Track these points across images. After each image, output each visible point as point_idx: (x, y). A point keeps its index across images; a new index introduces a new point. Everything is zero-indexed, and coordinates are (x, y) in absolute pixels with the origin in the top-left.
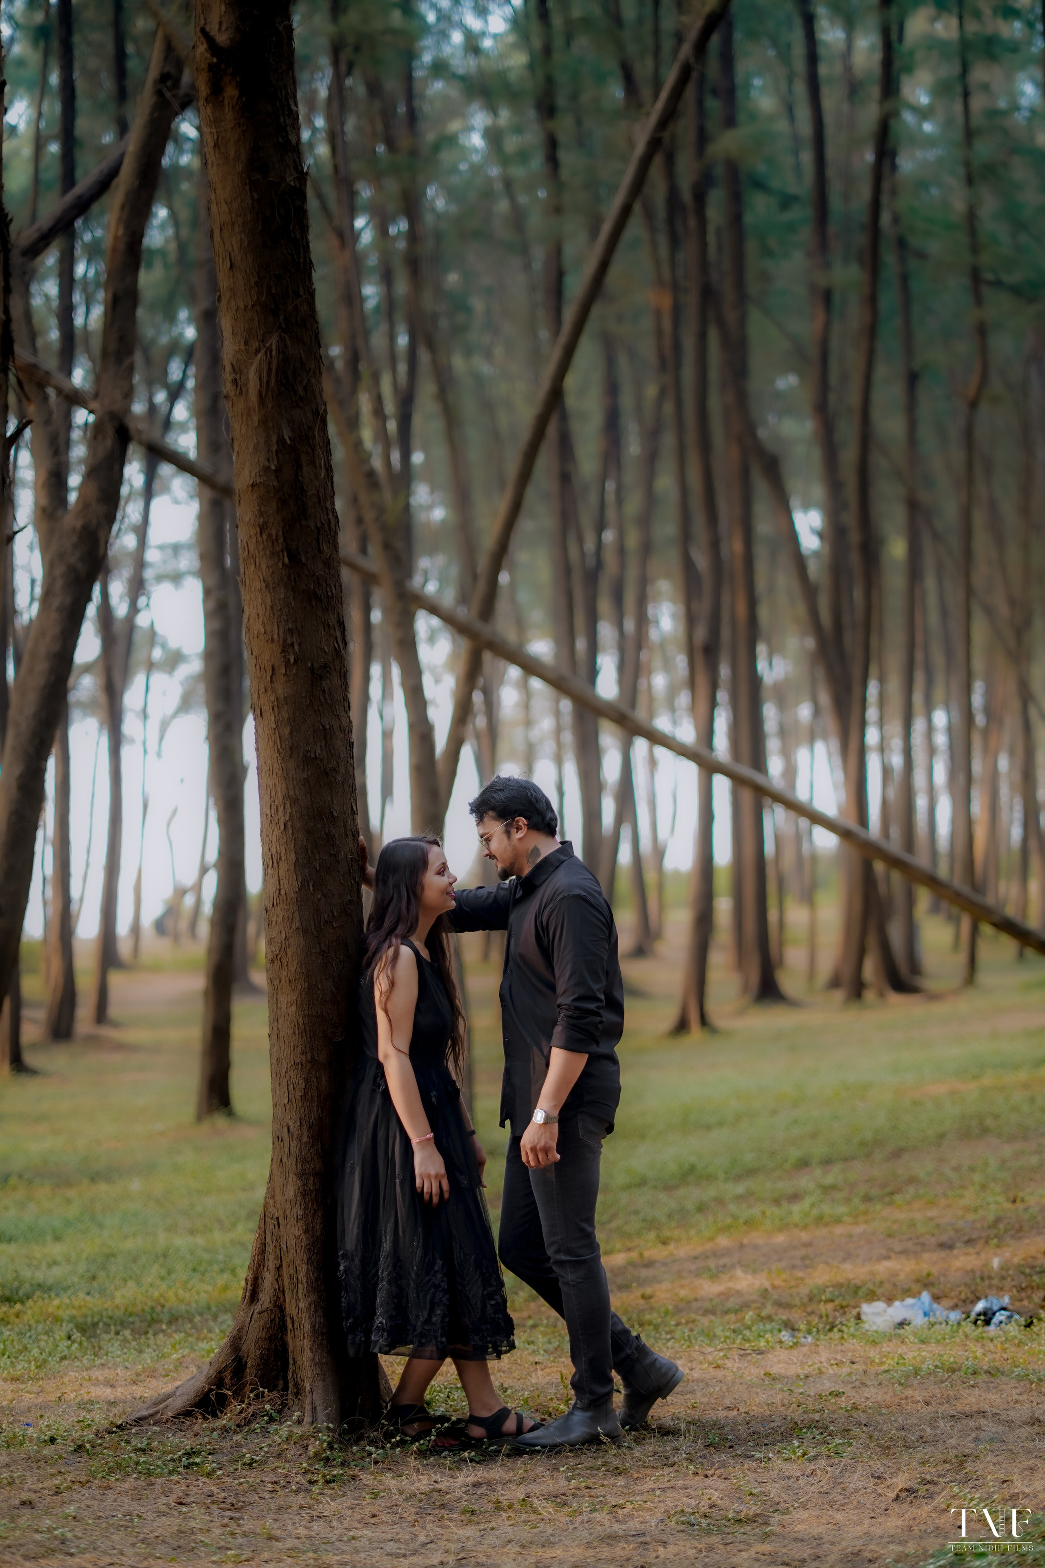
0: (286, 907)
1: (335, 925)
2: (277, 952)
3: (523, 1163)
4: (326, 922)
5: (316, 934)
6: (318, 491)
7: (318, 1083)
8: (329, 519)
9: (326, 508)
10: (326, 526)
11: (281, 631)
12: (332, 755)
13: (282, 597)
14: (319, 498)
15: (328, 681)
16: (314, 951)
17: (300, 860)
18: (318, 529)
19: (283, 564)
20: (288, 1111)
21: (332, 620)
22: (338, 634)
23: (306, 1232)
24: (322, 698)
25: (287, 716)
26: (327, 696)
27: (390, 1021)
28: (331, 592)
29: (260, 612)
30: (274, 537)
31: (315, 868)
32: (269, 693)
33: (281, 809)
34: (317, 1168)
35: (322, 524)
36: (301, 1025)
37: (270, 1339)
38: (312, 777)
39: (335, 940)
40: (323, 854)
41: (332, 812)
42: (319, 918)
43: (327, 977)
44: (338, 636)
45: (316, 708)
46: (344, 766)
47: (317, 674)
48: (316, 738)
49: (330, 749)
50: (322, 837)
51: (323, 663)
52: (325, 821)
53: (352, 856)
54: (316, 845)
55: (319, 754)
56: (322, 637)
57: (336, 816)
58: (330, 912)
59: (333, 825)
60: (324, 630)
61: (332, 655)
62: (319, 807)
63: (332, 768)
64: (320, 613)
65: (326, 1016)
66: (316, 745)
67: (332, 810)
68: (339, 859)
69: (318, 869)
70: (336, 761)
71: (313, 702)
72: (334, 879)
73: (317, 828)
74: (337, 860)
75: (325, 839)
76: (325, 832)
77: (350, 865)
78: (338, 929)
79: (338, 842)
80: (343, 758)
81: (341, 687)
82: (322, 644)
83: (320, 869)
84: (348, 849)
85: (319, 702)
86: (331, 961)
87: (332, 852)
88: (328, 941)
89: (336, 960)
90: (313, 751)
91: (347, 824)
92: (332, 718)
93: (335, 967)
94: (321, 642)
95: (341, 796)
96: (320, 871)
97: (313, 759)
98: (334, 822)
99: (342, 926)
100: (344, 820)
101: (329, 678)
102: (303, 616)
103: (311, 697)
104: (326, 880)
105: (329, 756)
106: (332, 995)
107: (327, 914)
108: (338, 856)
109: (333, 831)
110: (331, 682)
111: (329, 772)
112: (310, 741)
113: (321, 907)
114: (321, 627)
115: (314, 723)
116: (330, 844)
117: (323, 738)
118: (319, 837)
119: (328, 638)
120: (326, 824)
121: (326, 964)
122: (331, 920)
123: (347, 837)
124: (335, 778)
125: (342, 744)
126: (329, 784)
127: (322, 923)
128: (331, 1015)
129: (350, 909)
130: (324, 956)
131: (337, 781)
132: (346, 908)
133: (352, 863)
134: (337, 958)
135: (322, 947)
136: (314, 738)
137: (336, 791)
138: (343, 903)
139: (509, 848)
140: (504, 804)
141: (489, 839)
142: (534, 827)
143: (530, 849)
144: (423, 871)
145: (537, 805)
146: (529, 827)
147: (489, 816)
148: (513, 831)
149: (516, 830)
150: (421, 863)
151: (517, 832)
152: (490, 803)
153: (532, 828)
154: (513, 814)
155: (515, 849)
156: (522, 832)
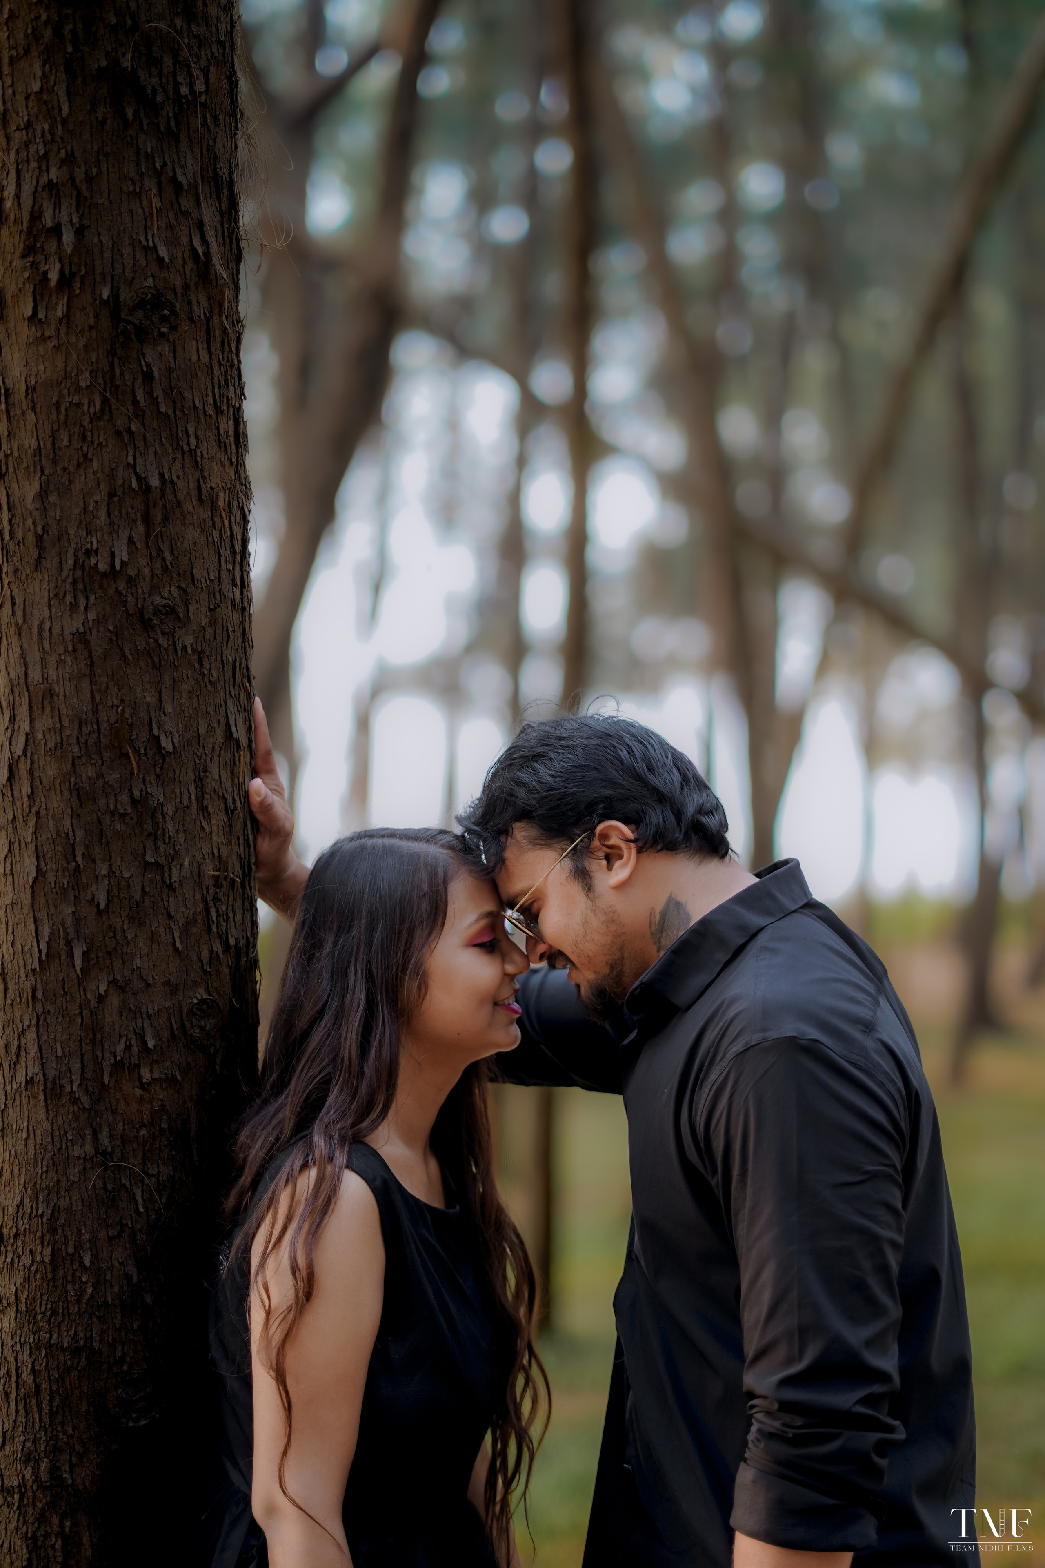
1: (146, 1076)
4: (118, 1065)
5: (85, 1101)
11: (27, 188)
12: (165, 569)
13: (36, 87)
15: (166, 349)
16: (77, 1151)
17: (50, 878)
22: (209, 214)
24: (140, 397)
26: (158, 393)
27: (288, 1408)
31: (92, 901)
38: (98, 631)
39: (146, 1118)
40: (122, 861)
41: (158, 738)
42: (99, 1053)
43: (112, 1232)
44: (206, 220)
45: (120, 423)
46: (207, 603)
47: (129, 322)
48: (116, 513)
49: (160, 550)
50: (122, 811)
51: (152, 294)
52: (135, 764)
53: (219, 870)
54: (102, 836)
55: (122, 563)
56: (152, 214)
57: (171, 750)
58: (134, 1037)
59: (158, 776)
60: (161, 197)
61: (182, 272)
62: (117, 721)
63: (164, 606)
64: (149, 145)
65: (103, 1350)
66: (114, 536)
67: (156, 733)
68: (175, 877)
69: (102, 906)
70: (179, 588)
71: (113, 407)
72: (153, 937)
73: (106, 783)
74: (168, 882)
75: (132, 819)
76: (132, 797)
77: (210, 898)
78: (158, 1089)
79: (170, 827)
80: (203, 581)
81: (212, 373)
82: (150, 237)
83: (107, 905)
84: (206, 849)
85: (131, 408)
86: (128, 1185)
87: (150, 858)
88: (121, 1124)
89: (146, 1180)
90: (104, 553)
91: (207, 777)
92: (174, 459)
93: (140, 1201)
94: (149, 231)
95: (190, 692)
96: (108, 912)
97: (104, 575)
98: (161, 768)
99: (174, 1077)
100: (196, 764)
101: (168, 340)
102: (96, 148)
103: (105, 390)
104: (126, 938)
105: (158, 572)
106: (125, 1288)
107: (123, 1041)
108: (170, 870)
109: (158, 794)
110: (174, 352)
111: (154, 618)
112: (98, 522)
113: (107, 1020)
114: (150, 183)
115: (112, 469)
116: (145, 833)
117: (138, 514)
118: (112, 812)
119: (173, 222)
120: (135, 772)
121: (110, 1192)
122: (137, 1062)
123: (206, 815)
124: (174, 637)
125: (203, 539)
126: (152, 654)
127: (107, 1070)
128: (119, 1348)
129: (202, 1028)
130: (106, 1168)
131: (179, 649)
132: (188, 1025)
133: (216, 893)
134: (149, 1176)
135: (101, 1142)
136: (109, 515)
137: (176, 677)
138: (181, 1012)
139: (596, 922)
140: (553, 795)
141: (535, 906)
142: (655, 842)
143: (659, 909)
144: (430, 934)
145: (650, 777)
146: (640, 844)
147: (517, 841)
148: (597, 866)
149: (604, 862)
150: (425, 906)
151: (610, 867)
152: (514, 799)
153: (652, 846)
154: (586, 817)
155: (613, 921)
156: (625, 865)
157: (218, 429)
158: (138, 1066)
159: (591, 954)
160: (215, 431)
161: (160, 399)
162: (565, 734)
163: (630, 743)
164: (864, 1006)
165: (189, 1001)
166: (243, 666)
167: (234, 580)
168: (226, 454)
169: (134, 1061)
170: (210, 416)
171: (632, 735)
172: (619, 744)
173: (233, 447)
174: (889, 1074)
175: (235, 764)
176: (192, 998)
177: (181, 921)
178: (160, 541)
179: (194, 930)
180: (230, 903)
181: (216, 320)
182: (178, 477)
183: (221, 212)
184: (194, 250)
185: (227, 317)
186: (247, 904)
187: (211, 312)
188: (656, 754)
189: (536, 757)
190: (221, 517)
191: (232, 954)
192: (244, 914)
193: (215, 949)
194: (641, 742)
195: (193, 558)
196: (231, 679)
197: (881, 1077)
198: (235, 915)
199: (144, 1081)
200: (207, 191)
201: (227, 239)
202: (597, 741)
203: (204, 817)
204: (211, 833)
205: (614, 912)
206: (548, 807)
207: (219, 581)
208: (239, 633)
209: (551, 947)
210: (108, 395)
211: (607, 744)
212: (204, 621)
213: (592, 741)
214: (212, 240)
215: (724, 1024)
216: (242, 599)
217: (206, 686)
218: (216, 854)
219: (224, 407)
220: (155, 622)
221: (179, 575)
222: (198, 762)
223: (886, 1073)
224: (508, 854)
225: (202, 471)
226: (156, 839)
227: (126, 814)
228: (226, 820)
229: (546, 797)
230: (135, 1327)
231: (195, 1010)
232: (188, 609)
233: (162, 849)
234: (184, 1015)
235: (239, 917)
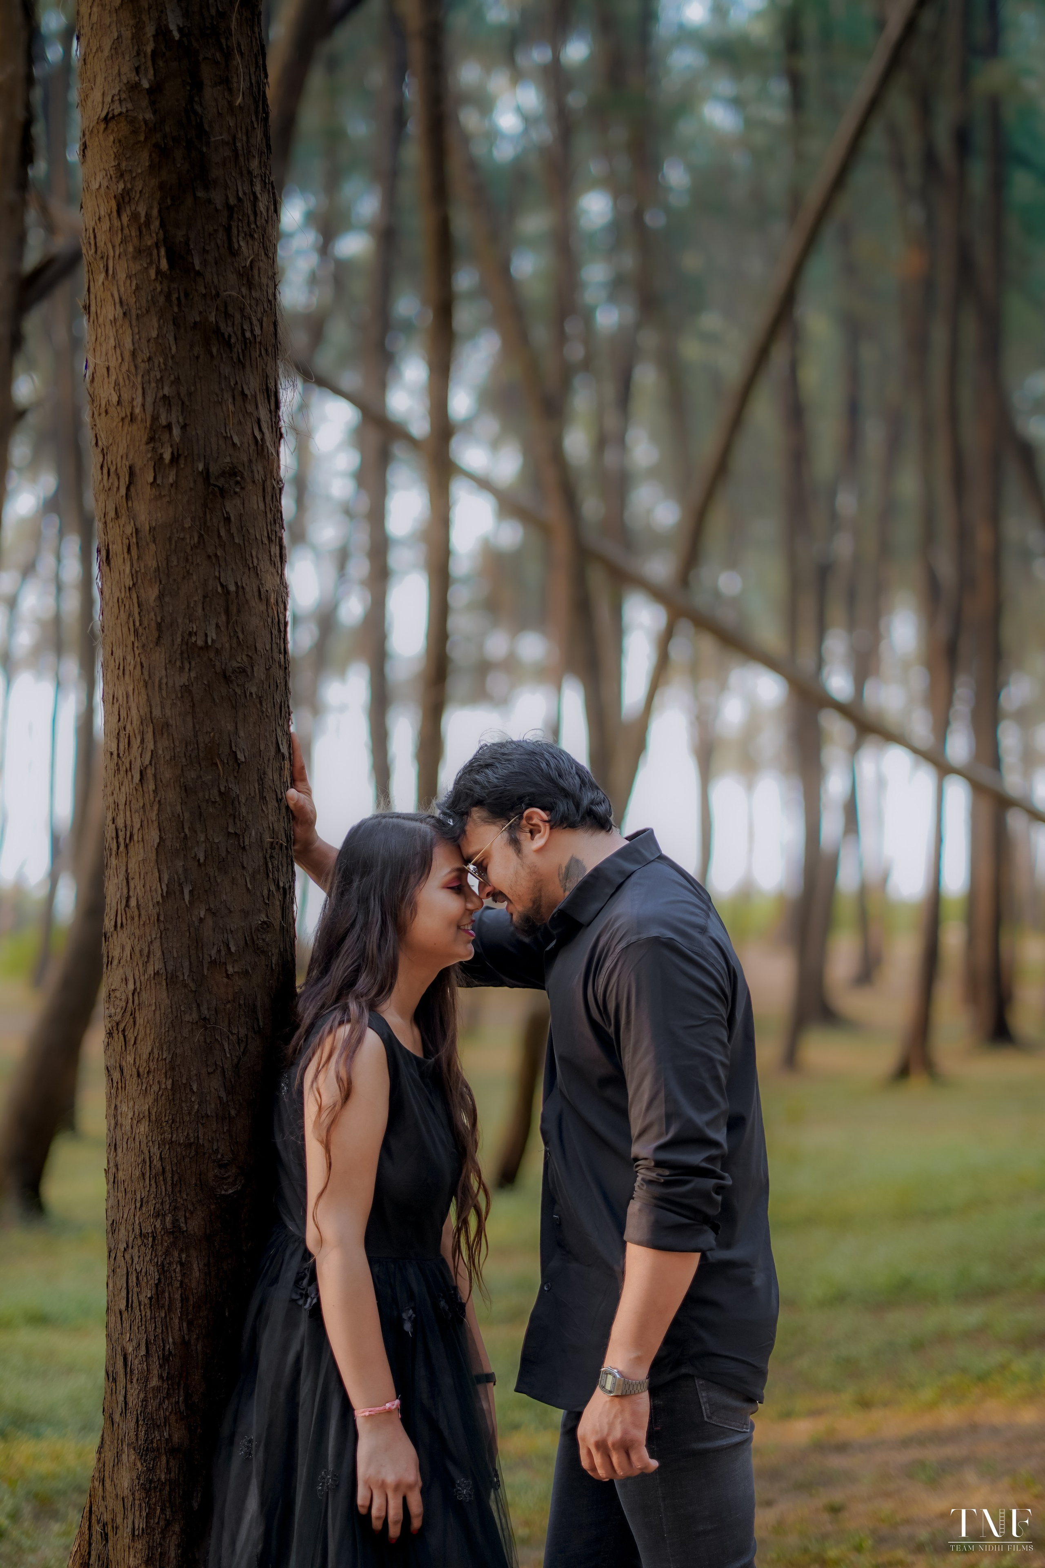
0: (137, 932)
1: (230, 970)
2: (118, 1018)
3: (584, 1471)
4: (213, 963)
5: (192, 985)
6: (234, 138)
7: (183, 1275)
8: (254, 194)
9: (250, 173)
10: (247, 205)
11: (149, 400)
12: (239, 643)
13: (154, 334)
14: (235, 150)
15: (238, 502)
16: (187, 1018)
17: (168, 843)
18: (230, 209)
19: (158, 272)
20: (126, 1325)
21: (252, 385)
22: (264, 414)
24: (223, 533)
25: (155, 564)
26: (234, 530)
28: (252, 331)
29: (113, 364)
30: (143, 219)
31: (195, 858)
32: (123, 519)
33: (136, 743)
34: (176, 1439)
35: (240, 200)
36: (156, 1162)
38: (197, 684)
39: (230, 998)
40: (213, 832)
41: (235, 753)
42: (200, 955)
43: (210, 1070)
44: (262, 417)
45: (210, 550)
46: (264, 665)
47: (215, 486)
48: (208, 608)
49: (236, 632)
50: (213, 800)
51: (230, 467)
52: (221, 770)
53: (273, 838)
54: (201, 815)
55: (213, 640)
56: (229, 415)
57: (244, 760)
58: (222, 945)
59: (235, 777)
60: (234, 404)
61: (248, 452)
62: (210, 742)
63: (239, 668)
64: (226, 370)
65: (205, 1145)
66: (207, 623)
67: (234, 749)
68: (247, 843)
69: (202, 861)
70: (247, 655)
71: (206, 540)
72: (233, 881)
73: (203, 782)
74: (242, 845)
75: (219, 805)
76: (220, 791)
77: (268, 856)
78: (237, 978)
79: (244, 810)
80: (262, 651)
81: (266, 516)
82: (228, 430)
83: (205, 860)
84: (265, 825)
85: (217, 541)
86: (219, 1039)
87: (231, 830)
88: (215, 1001)
89: (231, 1037)
90: (201, 634)
91: (265, 777)
92: (244, 573)
93: (227, 1050)
94: (227, 426)
95: (254, 723)
96: (205, 865)
97: (201, 648)
98: (238, 772)
99: (247, 971)
100: (258, 769)
101: (240, 496)
102: (193, 374)
103: (200, 529)
104: (217, 881)
105: (234, 646)
106: (219, 1105)
107: (215, 947)
108: (243, 838)
109: (236, 789)
110: (244, 504)
111: (232, 675)
112: (197, 614)
113: (205, 934)
114: (228, 396)
115: (205, 580)
116: (228, 814)
117: (222, 609)
118: (207, 800)
119: (242, 420)
120: (222, 775)
121: (209, 1044)
122: (224, 961)
123: (265, 802)
124: (244, 687)
125: (262, 623)
126: (231, 699)
127: (206, 966)
128: (215, 1144)
129: (264, 940)
130: (206, 1029)
131: (248, 695)
132: (255, 938)
133: (271, 852)
134: (232, 1034)
135: (202, 1012)
136: (204, 609)
137: (246, 713)
138: (251, 929)
139: (523, 873)
140: (497, 790)
141: (485, 862)
142: (562, 822)
143: (565, 864)
144: (420, 878)
145: (561, 782)
146: (552, 824)
147: (474, 820)
148: (524, 837)
149: (529, 835)
150: (417, 861)
151: (532, 838)
152: (472, 792)
153: (560, 825)
154: (518, 805)
155: (535, 872)
156: (542, 837)
157: (270, 552)
158: (225, 964)
159: (521, 894)
160: (268, 554)
161: (235, 535)
162: (507, 752)
163: (548, 759)
164: (701, 917)
165: (256, 922)
166: (286, 705)
167: (280, 650)
168: (275, 568)
169: (223, 960)
170: (265, 544)
171: (550, 753)
172: (541, 759)
173: (279, 563)
174: (717, 959)
175: (281, 769)
176: (257, 920)
177: (251, 871)
178: (235, 626)
179: (258, 876)
180: (280, 860)
181: (268, 483)
182: (246, 585)
183: (270, 411)
184: (255, 437)
185: (274, 479)
186: (289, 860)
187: (265, 476)
188: (564, 766)
189: (487, 766)
190: (272, 609)
191: (281, 893)
192: (287, 867)
193: (271, 889)
194: (556, 759)
195: (256, 636)
196: (279, 714)
197: (712, 961)
198: (282, 867)
199: (229, 973)
200: (262, 398)
201: (274, 429)
202: (527, 757)
203: (264, 803)
204: (268, 814)
205: (535, 866)
206: (493, 798)
207: (272, 651)
208: (283, 684)
209: (494, 888)
210: (203, 532)
211: (533, 759)
212: (263, 677)
213: (523, 757)
214: (265, 430)
215: (613, 931)
216: (285, 662)
217: (264, 719)
218: (271, 828)
219: (274, 538)
220: (233, 678)
221: (247, 647)
222: (260, 768)
223: (715, 958)
224: (468, 828)
225: (261, 580)
226: (235, 818)
227: (216, 802)
228: (277, 805)
229: (493, 792)
230: (225, 1130)
231: (260, 928)
232: (253, 669)
233: (238, 824)
234: (253, 931)
235: (285, 869)
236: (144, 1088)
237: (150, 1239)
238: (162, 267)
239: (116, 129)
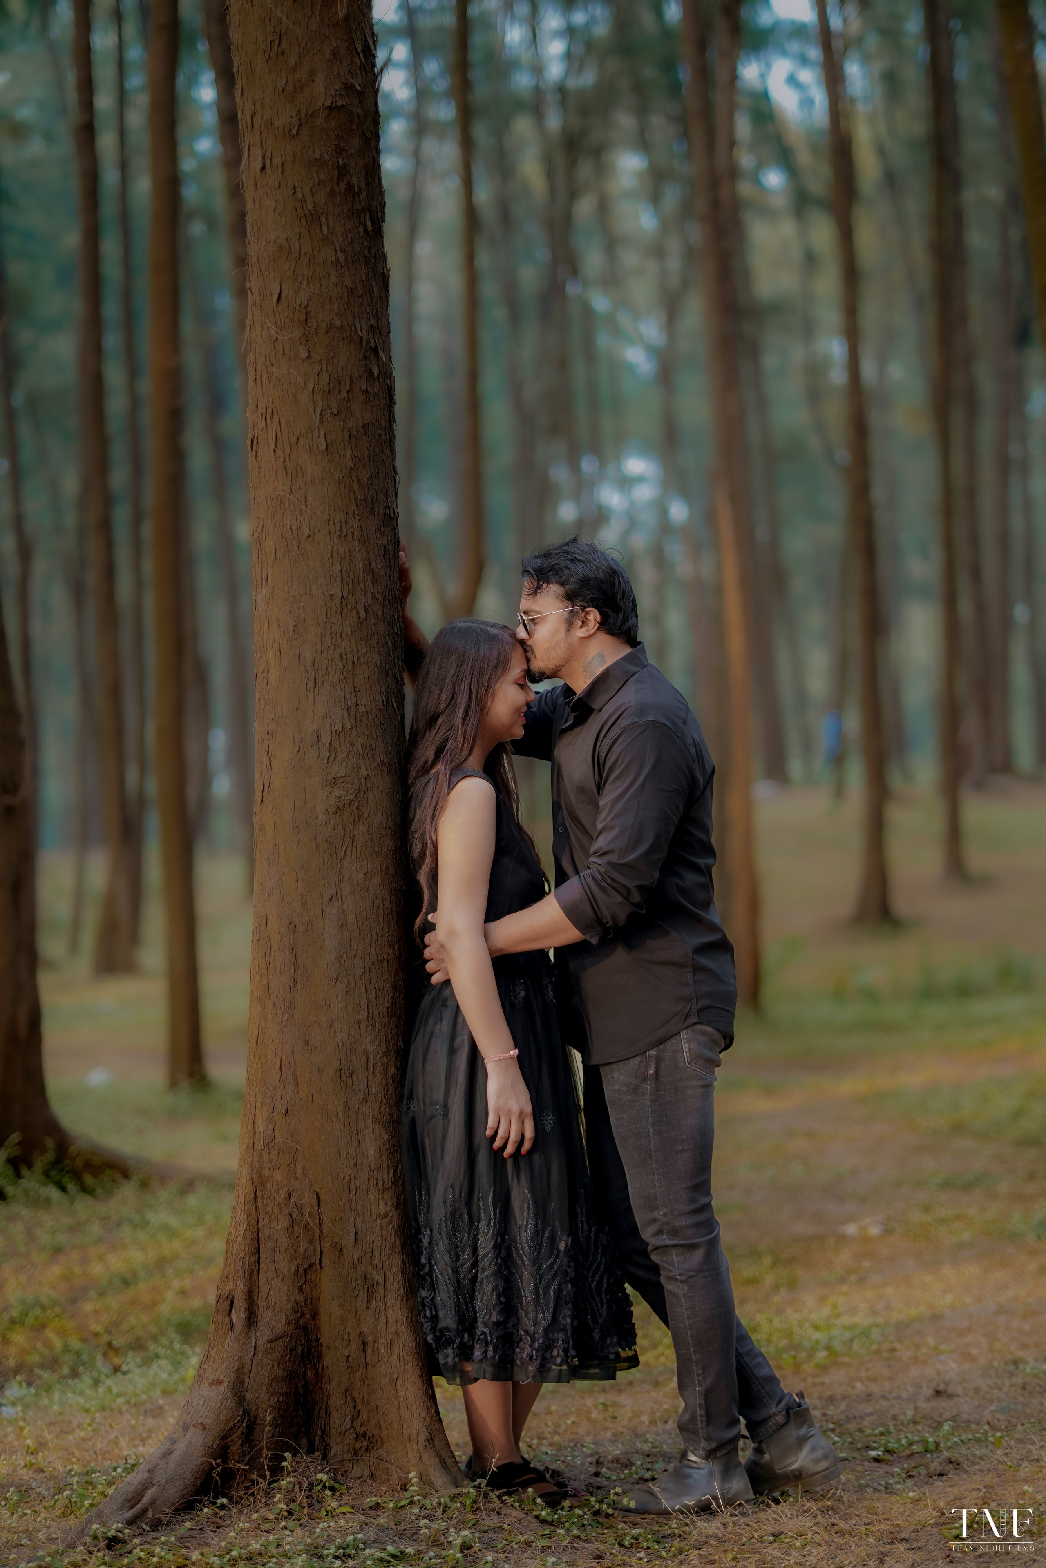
0: (366, 732)
23: (397, 1206)
37: (291, 1377)
236: (377, 849)
237: (386, 963)
238: (368, 227)
239: (337, 117)
